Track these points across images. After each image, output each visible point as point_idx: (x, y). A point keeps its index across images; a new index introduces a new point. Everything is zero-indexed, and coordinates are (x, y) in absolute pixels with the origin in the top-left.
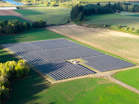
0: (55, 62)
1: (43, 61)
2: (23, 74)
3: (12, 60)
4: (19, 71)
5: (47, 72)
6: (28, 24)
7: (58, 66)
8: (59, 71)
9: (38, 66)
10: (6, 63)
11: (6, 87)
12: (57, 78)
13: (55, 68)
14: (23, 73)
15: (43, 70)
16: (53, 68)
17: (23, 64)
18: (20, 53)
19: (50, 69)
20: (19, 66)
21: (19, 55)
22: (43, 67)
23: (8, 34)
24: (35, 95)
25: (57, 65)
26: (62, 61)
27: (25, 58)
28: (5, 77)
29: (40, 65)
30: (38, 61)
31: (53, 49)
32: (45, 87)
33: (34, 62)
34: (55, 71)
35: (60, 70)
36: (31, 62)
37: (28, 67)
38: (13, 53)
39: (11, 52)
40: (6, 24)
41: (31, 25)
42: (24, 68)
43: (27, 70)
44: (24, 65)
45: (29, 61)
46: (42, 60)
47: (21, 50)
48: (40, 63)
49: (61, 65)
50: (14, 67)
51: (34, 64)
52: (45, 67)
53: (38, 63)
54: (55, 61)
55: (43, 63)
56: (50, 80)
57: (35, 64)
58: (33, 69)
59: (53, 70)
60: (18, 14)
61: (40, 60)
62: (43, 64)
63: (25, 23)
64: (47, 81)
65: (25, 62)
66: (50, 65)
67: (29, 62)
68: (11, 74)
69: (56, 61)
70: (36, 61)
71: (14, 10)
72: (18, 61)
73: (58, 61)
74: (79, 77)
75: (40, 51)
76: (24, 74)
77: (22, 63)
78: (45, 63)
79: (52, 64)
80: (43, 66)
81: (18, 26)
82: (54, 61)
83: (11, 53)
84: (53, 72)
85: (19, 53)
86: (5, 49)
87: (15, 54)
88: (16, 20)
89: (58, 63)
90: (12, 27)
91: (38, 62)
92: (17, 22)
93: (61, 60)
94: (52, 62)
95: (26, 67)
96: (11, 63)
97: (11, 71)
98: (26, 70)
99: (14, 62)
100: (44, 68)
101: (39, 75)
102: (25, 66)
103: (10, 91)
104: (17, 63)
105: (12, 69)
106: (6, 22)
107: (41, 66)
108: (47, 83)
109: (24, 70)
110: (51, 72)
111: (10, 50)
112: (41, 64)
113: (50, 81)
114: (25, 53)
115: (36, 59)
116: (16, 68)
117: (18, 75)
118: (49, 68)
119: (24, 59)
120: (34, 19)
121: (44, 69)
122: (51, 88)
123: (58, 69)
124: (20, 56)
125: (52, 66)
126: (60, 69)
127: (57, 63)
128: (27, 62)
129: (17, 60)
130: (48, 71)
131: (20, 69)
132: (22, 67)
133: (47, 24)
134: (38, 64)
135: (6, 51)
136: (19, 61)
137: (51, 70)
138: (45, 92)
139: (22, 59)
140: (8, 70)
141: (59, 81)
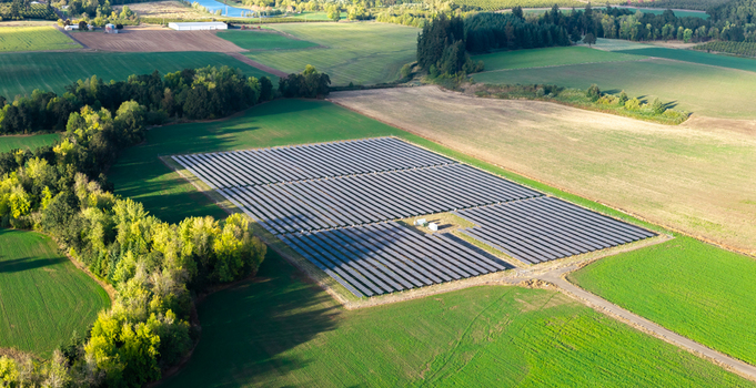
0: (360, 227)
1: (316, 219)
2: (242, 268)
3: (203, 215)
4: (228, 257)
5: (330, 264)
6: (265, 83)
7: (370, 240)
8: (374, 262)
9: (297, 241)
10: (183, 226)
11: (180, 315)
12: (366, 290)
13: (361, 247)
14: (242, 264)
15: (316, 254)
16: (354, 250)
17: (242, 231)
18: (234, 189)
19: (343, 254)
20: (227, 237)
21: (227, 197)
22: (313, 245)
23: (194, 117)
24: (285, 354)
25: (366, 237)
26: (385, 223)
27: (252, 208)
28: (177, 277)
29: (304, 235)
30: (296, 220)
31: (354, 177)
32: (322, 322)
33: (281, 223)
34: (360, 261)
35: (377, 257)
36: (273, 224)
37: (261, 241)
38: (207, 189)
39: (203, 186)
40: (189, 82)
41: (276, 85)
42: (247, 246)
43: (256, 254)
44: (246, 234)
45: (265, 218)
46: (311, 216)
47: (237, 177)
48: (305, 229)
49: (381, 239)
50: (210, 239)
51: (283, 231)
52: (322, 244)
53: (297, 230)
54: (360, 222)
55: (314, 229)
56: (340, 294)
57: (287, 231)
58: (279, 251)
59: (353, 256)
60: (229, 48)
61: (304, 218)
62: (315, 232)
63: (252, 80)
64: (329, 298)
65: (251, 225)
66: (342, 236)
67: (266, 222)
68: (199, 266)
69: (364, 223)
70: (289, 221)
71: (219, 34)
72: (227, 220)
73: (372, 221)
74: (451, 286)
75: (303, 182)
76: (247, 268)
77: (240, 226)
78: (322, 228)
79: (350, 234)
80: (316, 239)
81: (230, 88)
82: (356, 223)
83: (200, 189)
84: (351, 263)
85: (230, 190)
86: (181, 174)
87: (213, 192)
88: (224, 68)
89: (372, 229)
90: (209, 94)
91: (295, 226)
92: (227, 77)
93: (380, 220)
94: (347, 224)
95: (255, 241)
96: (200, 225)
97: (199, 254)
98: (252, 253)
99: (209, 221)
100: (319, 249)
101: (299, 275)
102: (251, 237)
103: (192, 332)
104: (222, 226)
105: (202, 248)
106: (188, 76)
107: (307, 240)
108: (330, 309)
109: (246, 255)
110: (344, 266)
111: (199, 176)
112: (309, 234)
113: (339, 299)
114: (250, 188)
115: (289, 215)
116: (217, 246)
117: (223, 272)
118: (339, 249)
119: (245, 210)
120: (287, 64)
121: (320, 253)
122: (345, 329)
123: (371, 253)
124: (231, 199)
125: (349, 240)
126: (379, 251)
127: (366, 231)
128: (256, 224)
129: (220, 215)
130: (334, 259)
131: (232, 247)
132: (240, 243)
133: (334, 82)
134: (297, 234)
135: (183, 181)
136: (230, 218)
137: (343, 258)
138: (320, 341)
139: (239, 210)
140: (188, 249)
141: (374, 301)
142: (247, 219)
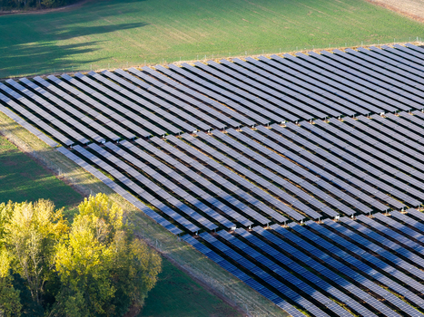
0: (351, 222)
1: (260, 205)
2: (112, 301)
3: (32, 197)
4: (85, 281)
5: (289, 292)
7: (372, 246)
8: (379, 288)
13: (353, 261)
14: (112, 292)
15: (261, 273)
16: (339, 265)
17: (112, 230)
18: (93, 146)
19: (315, 272)
21: (81, 162)
22: (255, 255)
25: (362, 241)
26: (401, 215)
27: (131, 184)
29: (238, 236)
30: (221, 206)
31: (339, 122)
33: (190, 212)
34: (351, 288)
35: (384, 279)
36: (173, 214)
37: (150, 247)
38: (38, 147)
42: (121, 256)
43: (139, 272)
45: (157, 203)
46: (250, 199)
48: (239, 225)
50: (47, 244)
51: (194, 228)
52: (274, 253)
53: (221, 227)
54: (350, 211)
55: (256, 223)
57: (203, 228)
58: (186, 266)
59: (336, 278)
61: (236, 203)
62: (260, 230)
65: (128, 216)
66: (315, 238)
67: (159, 212)
68: (25, 297)
69: (358, 212)
70: (206, 209)
72: (80, 207)
73: (376, 210)
75: (235, 133)
76: (121, 300)
77: (107, 219)
78: (273, 221)
79: (331, 235)
80: (261, 244)
82: (342, 214)
83: (24, 148)
84: (331, 290)
87: (52, 153)
89: (376, 225)
91: (220, 218)
93: (392, 207)
94: (325, 216)
95: (137, 247)
96: (27, 218)
97: (24, 274)
98: (132, 272)
99: (43, 210)
100: (269, 263)
102: (129, 239)
104: (69, 218)
105: (30, 262)
107: (242, 246)
109: (121, 275)
110: (317, 295)
111: (22, 121)
112: (247, 235)
114: (126, 144)
115: (206, 196)
116: (62, 258)
119: (118, 188)
121: (270, 272)
123: (373, 272)
124: (89, 168)
125: (329, 246)
126: (388, 269)
127: (362, 229)
128: (139, 214)
129: (67, 197)
130: (297, 282)
131: (89, 260)
132: (107, 252)
134: (223, 234)
136: (86, 205)
137: (317, 280)
139: (105, 188)
142: (120, 205)
